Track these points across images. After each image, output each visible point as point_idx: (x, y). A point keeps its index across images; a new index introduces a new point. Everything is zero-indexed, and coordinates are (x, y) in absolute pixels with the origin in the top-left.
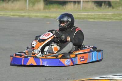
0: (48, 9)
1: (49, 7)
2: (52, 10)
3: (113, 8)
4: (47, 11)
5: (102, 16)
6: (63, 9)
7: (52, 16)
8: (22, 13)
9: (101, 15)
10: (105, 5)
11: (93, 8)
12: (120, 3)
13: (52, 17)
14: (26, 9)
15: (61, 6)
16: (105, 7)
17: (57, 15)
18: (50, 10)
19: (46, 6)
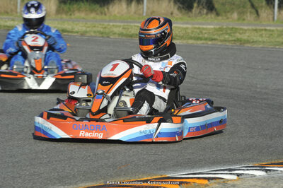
0: (66, 13)
1: (69, 9)
2: (77, 15)
3: (218, 14)
4: (64, 16)
5: (192, 32)
6: (102, 13)
7: (76, 29)
8: (6, 22)
9: (189, 31)
10: (201, 7)
11: (172, 14)
12: (234, 4)
13: (77, 32)
14: (17, 12)
15: (97, 6)
16: (200, 12)
17: (89, 27)
18: (71, 15)
19: (63, 5)
